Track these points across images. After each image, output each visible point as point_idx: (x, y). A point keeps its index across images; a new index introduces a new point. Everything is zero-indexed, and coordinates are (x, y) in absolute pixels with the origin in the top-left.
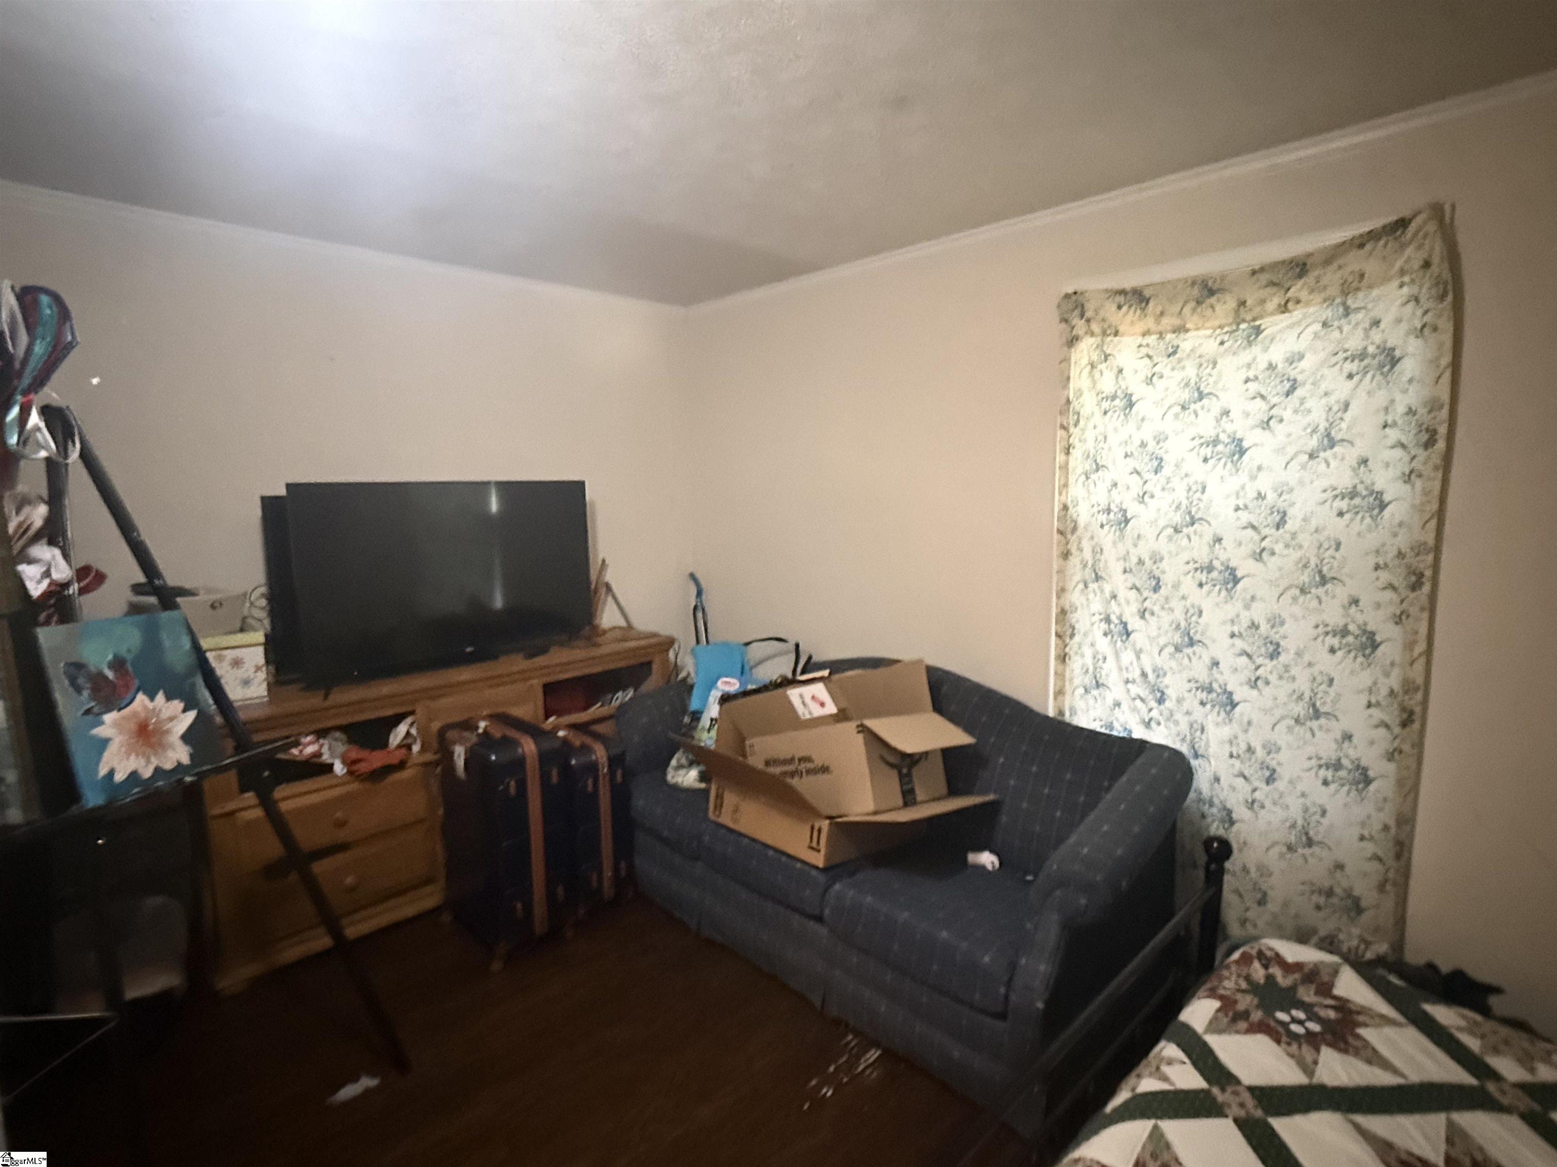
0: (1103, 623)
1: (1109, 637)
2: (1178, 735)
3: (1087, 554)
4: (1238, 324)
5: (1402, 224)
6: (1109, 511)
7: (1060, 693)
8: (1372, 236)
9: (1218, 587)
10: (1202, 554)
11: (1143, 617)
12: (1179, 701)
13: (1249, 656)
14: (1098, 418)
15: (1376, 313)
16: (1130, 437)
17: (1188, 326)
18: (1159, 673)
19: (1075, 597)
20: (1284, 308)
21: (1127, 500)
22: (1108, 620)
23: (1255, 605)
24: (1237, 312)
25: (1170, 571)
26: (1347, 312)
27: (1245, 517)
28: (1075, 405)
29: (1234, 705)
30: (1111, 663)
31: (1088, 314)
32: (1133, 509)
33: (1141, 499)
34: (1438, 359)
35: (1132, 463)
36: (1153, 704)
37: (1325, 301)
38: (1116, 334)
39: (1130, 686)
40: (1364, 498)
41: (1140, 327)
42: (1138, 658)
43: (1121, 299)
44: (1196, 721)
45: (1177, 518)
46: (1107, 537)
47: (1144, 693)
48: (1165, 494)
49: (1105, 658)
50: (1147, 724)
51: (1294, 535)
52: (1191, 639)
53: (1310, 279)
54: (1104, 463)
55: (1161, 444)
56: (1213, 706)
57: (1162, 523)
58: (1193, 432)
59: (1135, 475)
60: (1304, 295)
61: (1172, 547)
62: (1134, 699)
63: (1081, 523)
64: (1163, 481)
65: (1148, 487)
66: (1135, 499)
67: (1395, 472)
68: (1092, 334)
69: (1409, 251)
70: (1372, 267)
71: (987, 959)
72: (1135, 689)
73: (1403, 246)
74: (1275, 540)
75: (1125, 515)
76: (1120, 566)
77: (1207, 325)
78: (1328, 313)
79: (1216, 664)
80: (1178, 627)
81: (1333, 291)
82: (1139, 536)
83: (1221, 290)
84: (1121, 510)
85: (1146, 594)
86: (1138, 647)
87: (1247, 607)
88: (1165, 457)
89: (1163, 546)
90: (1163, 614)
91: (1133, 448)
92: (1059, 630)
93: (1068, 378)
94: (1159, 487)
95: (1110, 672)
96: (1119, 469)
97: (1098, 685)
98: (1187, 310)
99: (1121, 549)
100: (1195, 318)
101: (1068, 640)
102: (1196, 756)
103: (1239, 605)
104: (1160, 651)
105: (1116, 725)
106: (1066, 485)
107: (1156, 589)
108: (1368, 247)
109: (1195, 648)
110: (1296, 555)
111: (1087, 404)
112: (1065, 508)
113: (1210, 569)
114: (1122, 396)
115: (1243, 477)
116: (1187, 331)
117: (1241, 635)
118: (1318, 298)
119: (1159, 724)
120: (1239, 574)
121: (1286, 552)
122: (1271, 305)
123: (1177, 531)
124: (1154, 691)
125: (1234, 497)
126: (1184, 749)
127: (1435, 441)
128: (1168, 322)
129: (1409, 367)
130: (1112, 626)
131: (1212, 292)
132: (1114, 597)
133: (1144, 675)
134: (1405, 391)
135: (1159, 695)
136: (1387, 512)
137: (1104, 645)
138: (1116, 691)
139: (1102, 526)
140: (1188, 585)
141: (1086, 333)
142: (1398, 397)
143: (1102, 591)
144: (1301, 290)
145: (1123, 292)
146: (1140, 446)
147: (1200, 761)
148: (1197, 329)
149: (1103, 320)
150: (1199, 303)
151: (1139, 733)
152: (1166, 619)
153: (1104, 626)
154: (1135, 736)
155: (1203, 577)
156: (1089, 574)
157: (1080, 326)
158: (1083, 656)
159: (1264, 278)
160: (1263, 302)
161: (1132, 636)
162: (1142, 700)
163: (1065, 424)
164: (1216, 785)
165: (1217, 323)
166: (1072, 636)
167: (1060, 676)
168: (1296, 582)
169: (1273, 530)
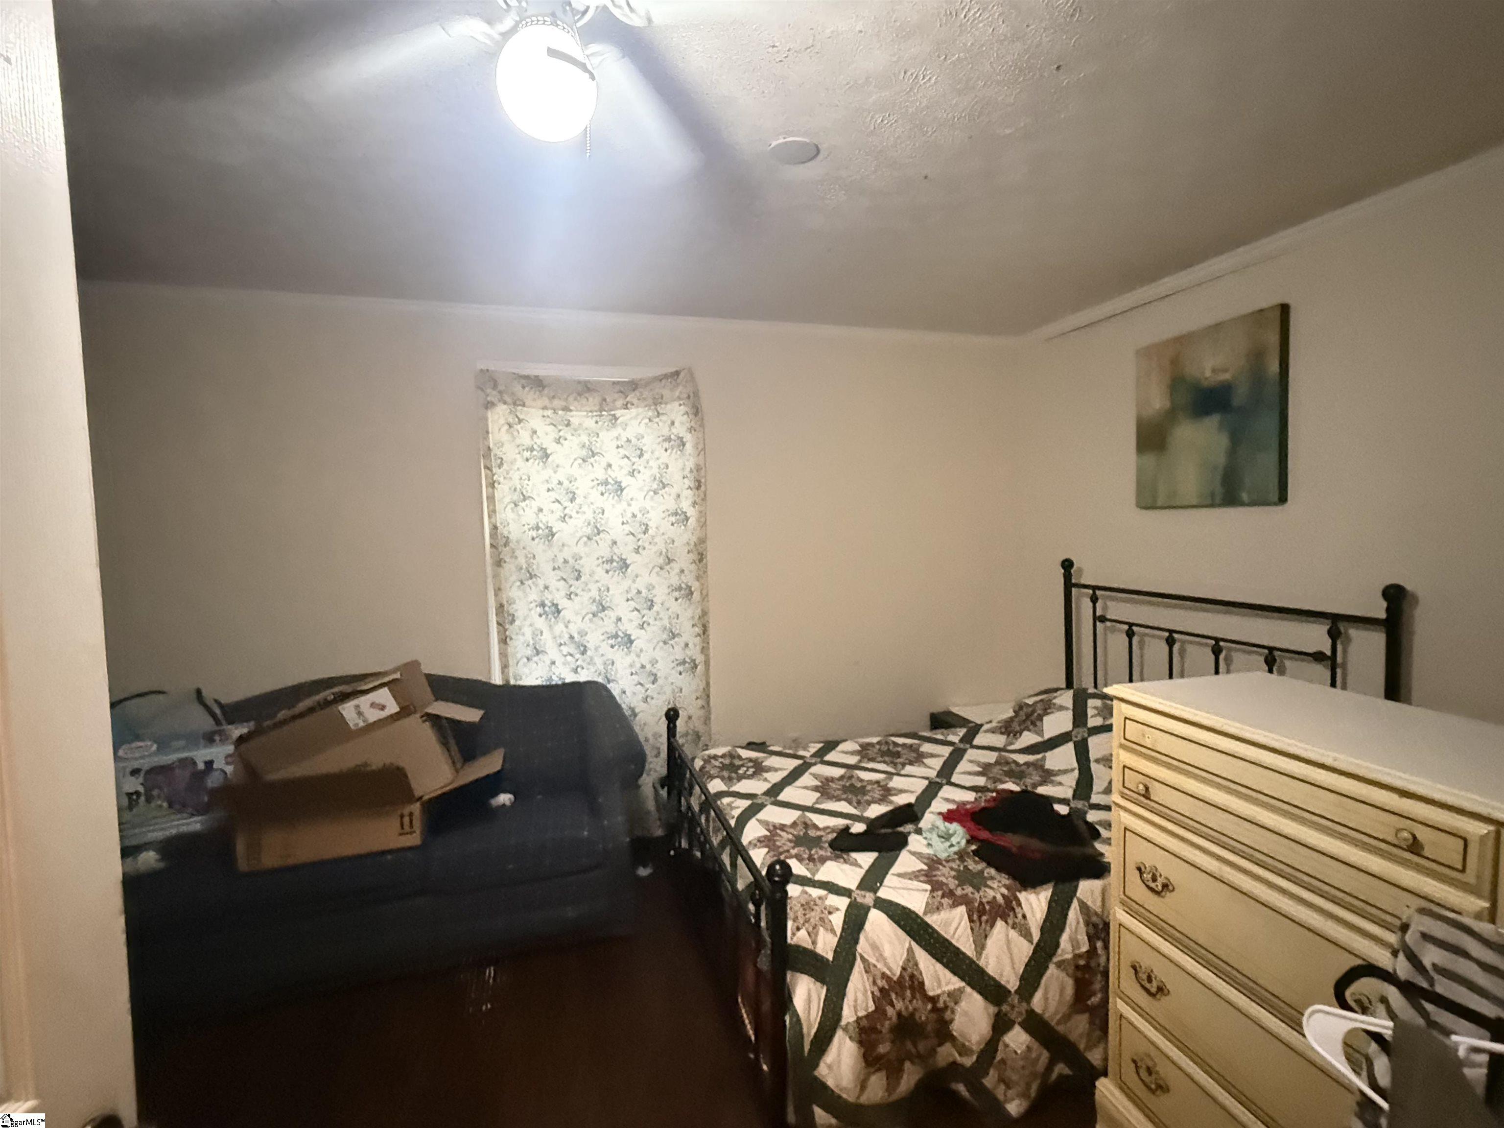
0: (538, 608)
1: (544, 616)
2: (596, 671)
3: (522, 561)
4: (601, 412)
5: (677, 373)
6: (538, 528)
7: (505, 667)
8: (666, 376)
9: (617, 572)
10: (606, 553)
11: (570, 599)
12: (596, 649)
13: (638, 611)
14: (520, 463)
15: (673, 417)
16: (550, 478)
17: (572, 408)
18: (583, 633)
19: (514, 592)
20: (625, 407)
21: (551, 519)
22: (543, 605)
23: (638, 579)
24: (601, 405)
25: (589, 564)
26: (659, 415)
27: (627, 528)
28: (495, 451)
29: (631, 642)
30: (547, 635)
31: (501, 387)
32: (557, 526)
33: (563, 519)
34: (697, 444)
35: (553, 495)
36: (578, 656)
37: (646, 406)
38: (524, 405)
39: (562, 647)
40: (680, 515)
41: (540, 403)
42: (567, 627)
43: (523, 381)
44: (608, 660)
45: (589, 531)
46: (538, 548)
47: (572, 650)
48: (579, 515)
49: (542, 633)
50: (575, 671)
51: (653, 537)
52: (603, 607)
53: (637, 393)
54: (529, 495)
55: (573, 483)
56: (620, 646)
57: (578, 535)
58: (592, 476)
59: (557, 504)
60: (635, 401)
61: (587, 549)
62: (566, 656)
63: (513, 537)
64: (577, 507)
65: (567, 511)
66: (559, 519)
67: (689, 502)
68: (505, 403)
69: (680, 388)
70: (666, 393)
71: (586, 833)
72: (565, 650)
73: (678, 385)
74: (645, 539)
75: (551, 531)
76: (551, 565)
77: (583, 409)
78: (650, 414)
79: (619, 619)
80: (594, 601)
81: (650, 401)
82: (563, 545)
83: (594, 390)
84: (547, 527)
85: (571, 582)
86: (567, 618)
87: (634, 581)
88: (576, 491)
89: (581, 549)
90: (585, 594)
91: (554, 484)
92: (499, 620)
93: (488, 432)
94: (575, 511)
95: (547, 641)
96: (543, 499)
97: (538, 653)
98: (571, 399)
99: (550, 554)
100: (576, 403)
101: (507, 626)
102: (609, 682)
103: (630, 582)
104: (583, 618)
105: (554, 677)
106: (494, 511)
107: (578, 578)
108: (663, 381)
109: (606, 612)
110: (654, 549)
111: (508, 452)
112: (495, 527)
113: (611, 561)
114: (539, 449)
115: (624, 504)
116: (571, 411)
117: (632, 599)
118: (643, 405)
119: (583, 668)
120: (628, 562)
121: (650, 547)
122: (619, 403)
123: (589, 538)
124: (579, 647)
125: (621, 516)
126: (600, 680)
127: (700, 486)
128: (557, 403)
129: (689, 446)
130: (547, 609)
131: (589, 390)
132: (546, 588)
133: (572, 637)
134: (688, 460)
135: (582, 649)
136: (690, 521)
137: (541, 623)
138: (553, 652)
139: (533, 539)
140: (600, 572)
141: (500, 401)
142: (687, 463)
143: (536, 585)
144: (634, 398)
145: (527, 377)
146: (558, 484)
147: (611, 684)
148: (577, 411)
149: (513, 394)
150: (580, 394)
151: (570, 678)
152: (585, 597)
153: (539, 610)
154: (567, 681)
155: (608, 567)
156: (524, 575)
157: (493, 396)
158: (523, 634)
159: (618, 388)
160: (615, 400)
161: (562, 613)
162: (571, 655)
163: (489, 466)
164: (624, 695)
165: (589, 409)
166: (512, 622)
167: (503, 655)
168: (657, 564)
169: (642, 535)
